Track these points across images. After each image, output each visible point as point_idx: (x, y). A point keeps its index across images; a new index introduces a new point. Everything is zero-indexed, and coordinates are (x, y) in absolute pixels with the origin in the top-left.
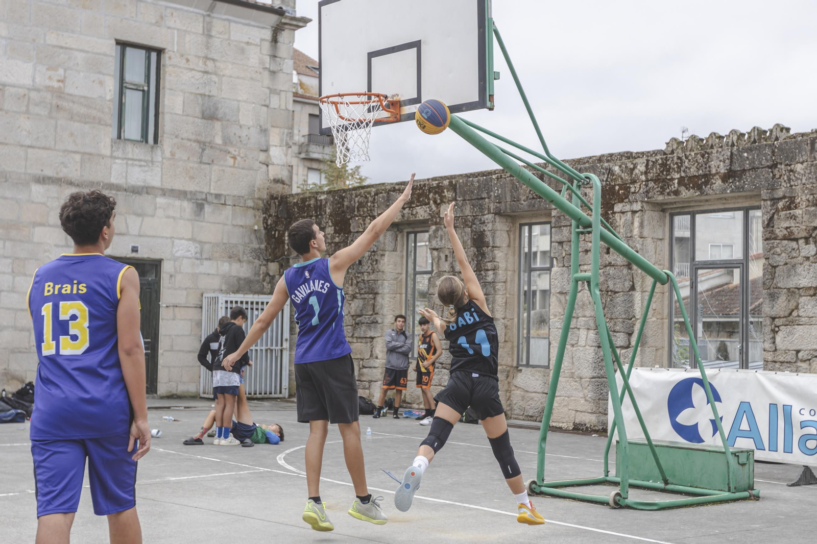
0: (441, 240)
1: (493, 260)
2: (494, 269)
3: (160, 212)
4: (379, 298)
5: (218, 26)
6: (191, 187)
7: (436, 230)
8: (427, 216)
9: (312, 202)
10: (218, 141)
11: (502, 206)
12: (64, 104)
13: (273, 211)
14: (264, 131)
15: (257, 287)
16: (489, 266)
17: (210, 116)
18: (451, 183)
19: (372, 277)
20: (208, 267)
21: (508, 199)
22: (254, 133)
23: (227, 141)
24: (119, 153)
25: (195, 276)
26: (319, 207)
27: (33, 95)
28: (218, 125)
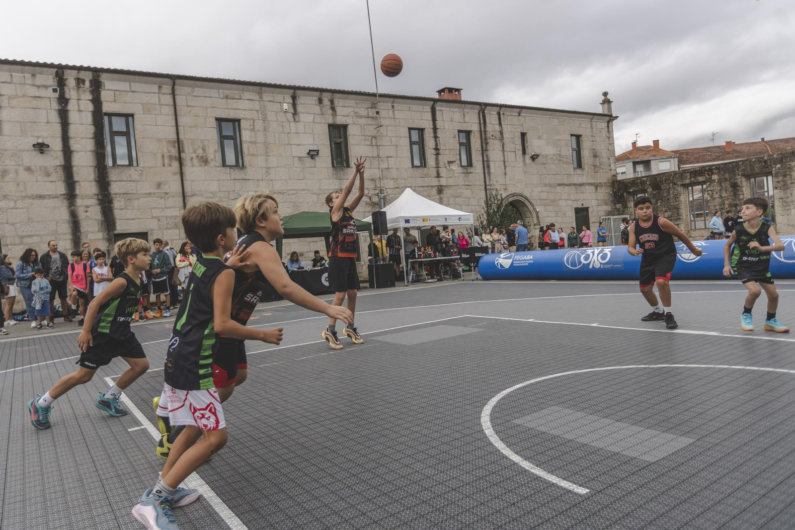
0: (713, 186)
1: (742, 191)
2: (743, 194)
3: (587, 191)
4: (680, 211)
5: (594, 123)
6: (593, 181)
7: (710, 184)
8: (704, 180)
9: (639, 181)
10: (598, 164)
11: (746, 173)
12: (561, 159)
13: (616, 186)
14: (609, 159)
15: (613, 213)
16: (741, 193)
17: (595, 156)
18: (716, 167)
19: (676, 203)
20: (600, 208)
21: (749, 169)
22: (606, 159)
23: (600, 164)
24: (575, 173)
25: (598, 211)
26: (643, 183)
27: (554, 157)
28: (597, 158)
